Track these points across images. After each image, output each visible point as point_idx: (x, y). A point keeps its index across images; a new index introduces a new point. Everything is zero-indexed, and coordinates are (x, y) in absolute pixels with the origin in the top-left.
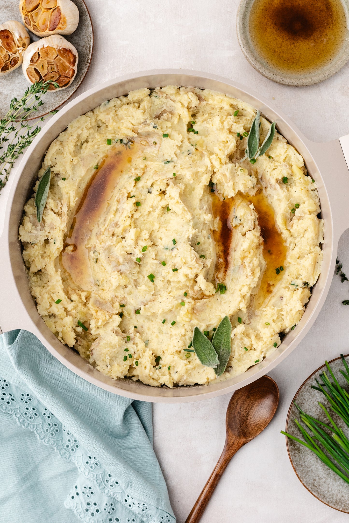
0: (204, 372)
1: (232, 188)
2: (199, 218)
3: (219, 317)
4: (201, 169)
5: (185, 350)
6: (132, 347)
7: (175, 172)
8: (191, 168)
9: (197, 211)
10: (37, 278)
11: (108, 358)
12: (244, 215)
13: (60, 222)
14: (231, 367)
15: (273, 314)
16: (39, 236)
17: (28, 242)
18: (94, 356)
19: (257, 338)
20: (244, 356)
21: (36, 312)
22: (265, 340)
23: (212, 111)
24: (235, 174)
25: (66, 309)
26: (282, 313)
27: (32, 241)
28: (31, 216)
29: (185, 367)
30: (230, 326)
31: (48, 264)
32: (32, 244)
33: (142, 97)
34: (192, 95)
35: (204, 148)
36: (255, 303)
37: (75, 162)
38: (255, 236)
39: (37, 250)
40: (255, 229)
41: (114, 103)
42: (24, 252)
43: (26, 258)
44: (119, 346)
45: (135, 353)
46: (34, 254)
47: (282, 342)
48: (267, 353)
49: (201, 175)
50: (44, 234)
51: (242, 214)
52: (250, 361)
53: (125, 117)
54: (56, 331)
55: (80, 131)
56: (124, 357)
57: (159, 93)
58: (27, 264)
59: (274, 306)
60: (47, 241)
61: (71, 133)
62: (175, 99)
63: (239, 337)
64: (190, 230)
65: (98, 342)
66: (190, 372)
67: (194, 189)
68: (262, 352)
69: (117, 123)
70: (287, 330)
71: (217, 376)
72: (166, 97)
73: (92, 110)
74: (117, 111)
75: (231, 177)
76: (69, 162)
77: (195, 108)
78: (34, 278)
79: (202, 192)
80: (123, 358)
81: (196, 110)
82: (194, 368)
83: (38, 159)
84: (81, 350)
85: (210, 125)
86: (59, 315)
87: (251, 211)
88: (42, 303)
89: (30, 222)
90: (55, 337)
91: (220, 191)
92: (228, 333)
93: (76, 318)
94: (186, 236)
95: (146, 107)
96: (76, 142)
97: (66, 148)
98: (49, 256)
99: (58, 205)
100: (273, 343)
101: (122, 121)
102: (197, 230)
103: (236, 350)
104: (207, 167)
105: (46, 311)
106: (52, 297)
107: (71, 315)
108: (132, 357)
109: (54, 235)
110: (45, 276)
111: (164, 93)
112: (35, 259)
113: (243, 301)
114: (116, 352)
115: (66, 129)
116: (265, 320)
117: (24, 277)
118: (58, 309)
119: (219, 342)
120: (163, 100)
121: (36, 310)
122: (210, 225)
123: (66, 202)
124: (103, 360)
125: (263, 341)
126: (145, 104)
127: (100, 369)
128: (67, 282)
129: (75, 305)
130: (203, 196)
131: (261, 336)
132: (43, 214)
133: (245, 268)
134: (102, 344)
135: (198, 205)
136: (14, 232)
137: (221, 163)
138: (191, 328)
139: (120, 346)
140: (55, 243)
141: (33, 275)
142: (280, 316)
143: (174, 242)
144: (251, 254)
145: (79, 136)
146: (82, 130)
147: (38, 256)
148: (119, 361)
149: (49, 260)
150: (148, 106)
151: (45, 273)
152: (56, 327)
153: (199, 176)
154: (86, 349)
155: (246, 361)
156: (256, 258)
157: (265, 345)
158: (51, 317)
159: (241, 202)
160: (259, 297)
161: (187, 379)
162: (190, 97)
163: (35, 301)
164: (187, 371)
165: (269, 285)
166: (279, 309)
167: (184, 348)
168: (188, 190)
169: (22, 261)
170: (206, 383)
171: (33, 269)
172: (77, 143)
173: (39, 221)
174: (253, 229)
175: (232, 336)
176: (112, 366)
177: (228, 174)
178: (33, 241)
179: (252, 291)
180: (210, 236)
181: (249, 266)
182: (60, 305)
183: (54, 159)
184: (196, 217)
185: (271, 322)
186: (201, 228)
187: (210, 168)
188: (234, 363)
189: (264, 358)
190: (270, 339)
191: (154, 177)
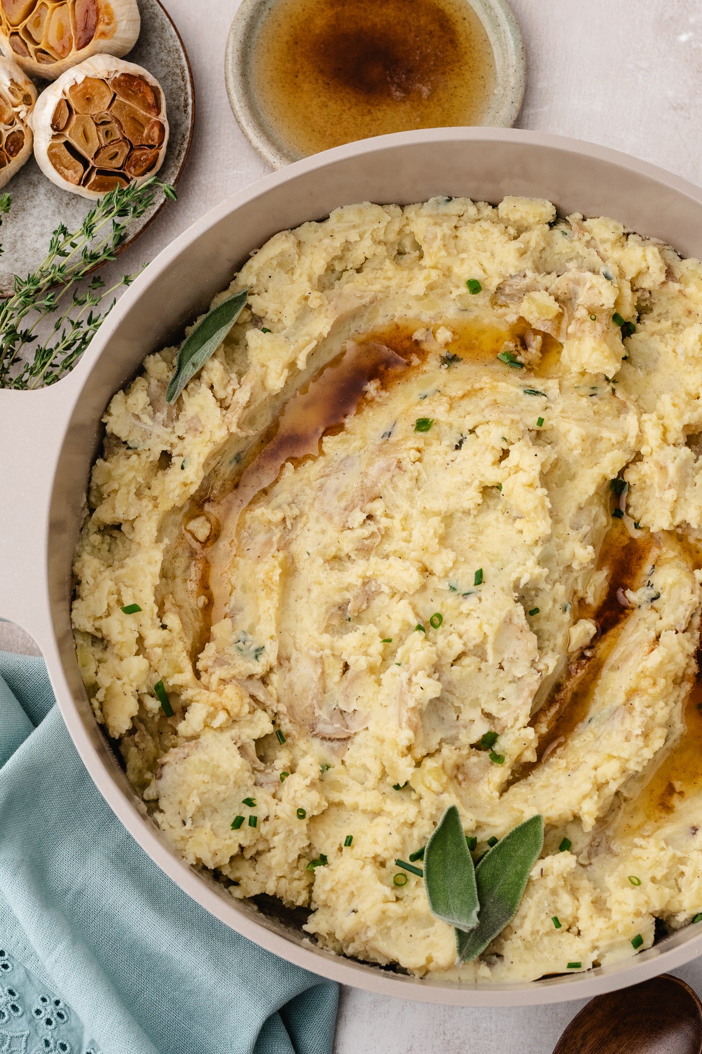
0: (424, 938)
1: (668, 507)
2: (560, 547)
3: (518, 814)
4: (610, 435)
5: (399, 863)
6: (266, 802)
7: (543, 415)
8: (587, 423)
9: (565, 528)
10: (103, 543)
11: (193, 802)
12: (673, 585)
13: (217, 421)
14: (499, 956)
15: (658, 863)
16: (153, 436)
17: (118, 438)
18: (162, 783)
19: (595, 907)
20: (546, 940)
21: (65, 615)
22: (615, 916)
23: (684, 320)
24: (689, 479)
25: (140, 640)
26: (683, 868)
27: (131, 439)
28: (154, 382)
29: (381, 906)
30: (537, 845)
31: (144, 516)
32: (129, 448)
33: (531, 220)
34: (654, 254)
35: (633, 397)
36: (620, 819)
37: (314, 302)
38: (684, 649)
39: (132, 468)
40: (688, 634)
41: (460, 207)
42: (99, 462)
43: (97, 479)
44: (235, 782)
45: (267, 819)
46: (122, 476)
47: (655, 943)
48: (607, 955)
49: (603, 450)
50: (167, 437)
51: (670, 580)
52: (556, 959)
53: (474, 251)
54: (93, 681)
55: (353, 236)
56: (237, 818)
57: (574, 226)
58: (95, 497)
59: (667, 844)
60: (166, 459)
61: (333, 231)
62: (609, 254)
63: (550, 882)
64: (531, 563)
65: (186, 750)
66: (389, 923)
67: (573, 478)
68: (595, 948)
69: (449, 254)
70: (681, 918)
71: (458, 959)
72: (588, 244)
73: (402, 206)
74: (460, 229)
75: (676, 480)
76: (299, 296)
77: (648, 295)
78: (96, 538)
79: (592, 490)
80: (232, 820)
81: (648, 302)
82: (404, 919)
83: (229, 260)
84: (135, 760)
85: (669, 347)
86: (118, 643)
87: (694, 583)
88: (90, 598)
89: (145, 393)
90: (85, 695)
91: (634, 510)
92: (526, 864)
93: (156, 671)
94: (514, 576)
95: (533, 244)
96: (334, 259)
97: (306, 261)
98: (155, 498)
99: (231, 382)
100: (633, 935)
101: (464, 255)
102: (546, 570)
103: (531, 914)
104: (626, 438)
105: (92, 623)
106: (122, 594)
107: (147, 657)
108: (255, 826)
109: (189, 448)
110: (124, 543)
111: (589, 232)
112: (119, 489)
113: (596, 798)
114: (222, 796)
115: (323, 220)
116: (631, 870)
117: (72, 524)
118: (123, 629)
119: (495, 877)
120: (579, 247)
121: (68, 608)
122: (580, 581)
123: (253, 383)
124: (180, 802)
125: (610, 919)
126: (534, 237)
127: (163, 822)
128: (170, 581)
129: (168, 638)
130: (590, 502)
131: (608, 905)
132: (186, 388)
133: (630, 713)
134: (194, 758)
135: (570, 515)
136: (98, 400)
137: (665, 440)
138: (434, 812)
139: (237, 785)
140: (183, 468)
141: (95, 529)
142: (675, 875)
143: (479, 578)
144: (658, 689)
145: (347, 246)
146: (361, 237)
147: (128, 485)
148: (218, 823)
149: (150, 506)
150: (537, 243)
151: (128, 535)
152: (96, 673)
153: (598, 451)
154: (146, 765)
155: (546, 954)
156: (666, 704)
157: (610, 931)
158: (96, 645)
159: (676, 557)
160: (636, 810)
161: (374, 939)
162: (650, 256)
163: (75, 591)
164: (384, 917)
165: (671, 790)
166: (679, 854)
167: (399, 856)
168: (559, 473)
169: (84, 482)
170: (420, 969)
171: (104, 514)
172: (336, 263)
173: (170, 399)
174: (684, 632)
175: (535, 873)
176: (196, 827)
177: (672, 469)
178: (134, 439)
179: (625, 785)
180: (569, 606)
181: (642, 712)
182: (130, 621)
183: (266, 277)
184: (555, 540)
185: (645, 879)
186: (556, 576)
187: (632, 441)
188: (511, 948)
189: (596, 965)
190: (629, 920)
191: (486, 411)
